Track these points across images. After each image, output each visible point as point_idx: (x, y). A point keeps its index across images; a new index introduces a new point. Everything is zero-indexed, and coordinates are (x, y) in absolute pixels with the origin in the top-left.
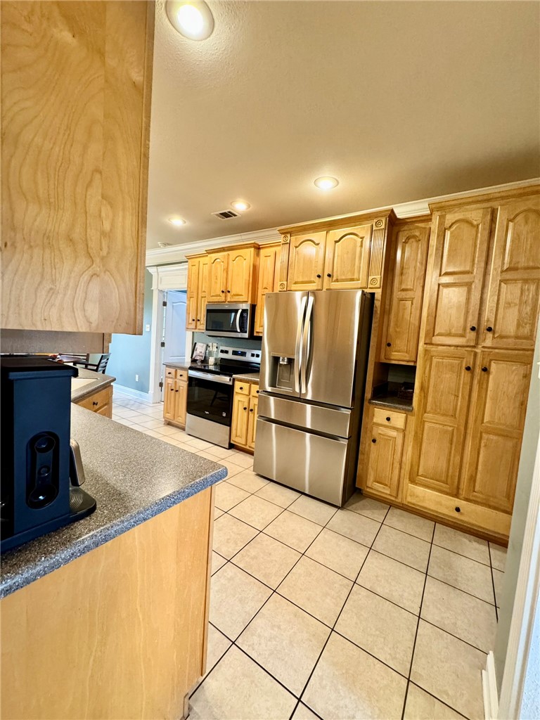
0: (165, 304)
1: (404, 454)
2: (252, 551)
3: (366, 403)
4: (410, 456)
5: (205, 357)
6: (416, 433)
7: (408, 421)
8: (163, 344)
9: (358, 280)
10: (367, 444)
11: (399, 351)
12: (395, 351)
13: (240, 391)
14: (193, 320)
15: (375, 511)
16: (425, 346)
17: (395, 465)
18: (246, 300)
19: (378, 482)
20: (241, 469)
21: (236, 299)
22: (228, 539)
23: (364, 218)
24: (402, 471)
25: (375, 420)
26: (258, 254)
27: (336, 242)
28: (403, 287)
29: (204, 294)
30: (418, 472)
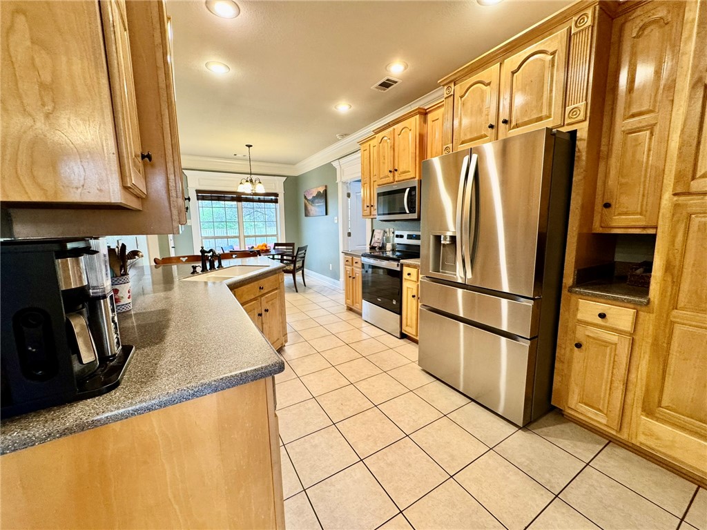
0: (349, 195)
1: (633, 370)
2: (390, 456)
3: (565, 292)
4: (645, 375)
5: (383, 243)
6: (656, 339)
7: (640, 320)
8: (349, 234)
9: (549, 117)
10: (568, 349)
11: (626, 214)
12: (619, 214)
13: (408, 277)
14: (368, 206)
15: (579, 444)
16: (676, 198)
17: (615, 384)
18: (413, 176)
19: (586, 404)
20: (406, 361)
21: (404, 177)
22: (369, 436)
23: (556, 23)
24: (630, 396)
25: (580, 316)
26: (425, 121)
27: (513, 73)
28: (634, 110)
29: (375, 178)
30: (660, 401)
